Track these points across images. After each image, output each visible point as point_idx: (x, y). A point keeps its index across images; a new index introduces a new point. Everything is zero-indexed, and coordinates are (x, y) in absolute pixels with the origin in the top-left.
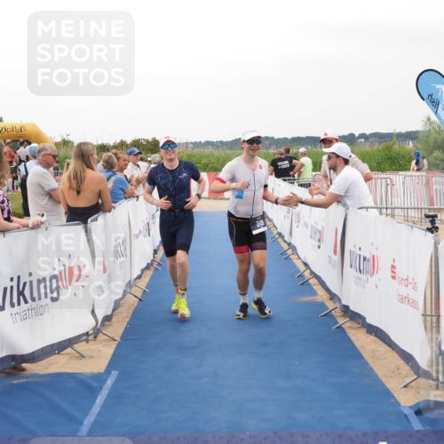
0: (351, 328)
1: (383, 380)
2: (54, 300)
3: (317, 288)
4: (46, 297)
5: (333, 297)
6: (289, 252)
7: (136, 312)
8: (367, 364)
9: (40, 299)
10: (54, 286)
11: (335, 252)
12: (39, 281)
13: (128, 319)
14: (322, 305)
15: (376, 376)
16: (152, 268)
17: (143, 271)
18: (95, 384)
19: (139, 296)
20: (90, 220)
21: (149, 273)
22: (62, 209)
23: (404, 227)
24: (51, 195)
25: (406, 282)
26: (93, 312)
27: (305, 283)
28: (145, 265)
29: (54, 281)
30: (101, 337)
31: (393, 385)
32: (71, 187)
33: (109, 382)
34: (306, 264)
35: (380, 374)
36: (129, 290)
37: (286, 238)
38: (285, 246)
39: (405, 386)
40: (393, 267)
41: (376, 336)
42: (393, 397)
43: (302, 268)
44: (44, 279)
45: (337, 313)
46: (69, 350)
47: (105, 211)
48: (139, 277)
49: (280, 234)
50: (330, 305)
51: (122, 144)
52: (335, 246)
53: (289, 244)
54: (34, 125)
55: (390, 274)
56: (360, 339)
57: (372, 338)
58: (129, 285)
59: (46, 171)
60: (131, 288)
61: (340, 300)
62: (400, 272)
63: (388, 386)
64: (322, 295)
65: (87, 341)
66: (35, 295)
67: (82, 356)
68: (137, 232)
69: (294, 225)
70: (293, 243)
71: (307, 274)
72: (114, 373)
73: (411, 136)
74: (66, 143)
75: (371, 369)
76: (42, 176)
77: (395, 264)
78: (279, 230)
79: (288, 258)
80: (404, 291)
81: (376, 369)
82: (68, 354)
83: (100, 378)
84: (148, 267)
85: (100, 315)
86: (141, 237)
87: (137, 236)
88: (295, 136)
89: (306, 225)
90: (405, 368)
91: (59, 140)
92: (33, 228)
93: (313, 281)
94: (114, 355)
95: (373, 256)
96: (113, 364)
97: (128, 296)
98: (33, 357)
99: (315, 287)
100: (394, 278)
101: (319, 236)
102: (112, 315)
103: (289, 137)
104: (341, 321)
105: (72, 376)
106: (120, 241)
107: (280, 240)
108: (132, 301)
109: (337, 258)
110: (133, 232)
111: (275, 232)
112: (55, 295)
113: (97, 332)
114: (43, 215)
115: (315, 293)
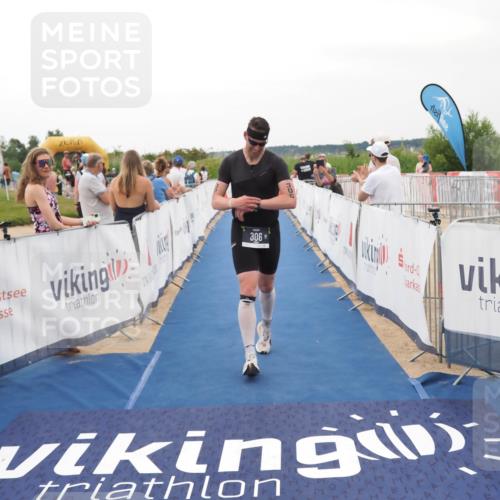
0: (366, 310)
1: (394, 355)
2: (104, 290)
3: (336, 275)
4: (97, 287)
5: (349, 283)
6: (312, 244)
7: (177, 299)
8: (379, 341)
9: (91, 289)
10: (104, 277)
11: (350, 244)
12: (90, 274)
13: (170, 306)
14: (340, 290)
15: (387, 352)
16: (192, 261)
17: (184, 263)
18: (141, 363)
19: (180, 285)
20: (134, 219)
21: (189, 265)
22: (110, 210)
23: (410, 221)
24: (100, 198)
25: (412, 269)
26: (139, 300)
27: (326, 271)
28: (185, 258)
29: (104, 274)
30: (146, 321)
31: (402, 359)
32: (121, 192)
33: (153, 362)
34: (325, 255)
35: (390, 350)
36: (171, 279)
37: (308, 233)
38: (308, 239)
39: (413, 361)
40: (400, 256)
41: (386, 316)
42: (403, 371)
43: (322, 258)
44: (95, 272)
45: (353, 297)
46: (118, 333)
47: (148, 211)
48: (181, 268)
49: (303, 229)
50: (347, 290)
51: (167, 153)
52: (351, 239)
53: (311, 238)
54: (90, 139)
55: (398, 262)
56: (373, 320)
57: (383, 318)
58: (172, 275)
59: (93, 176)
60: (173, 277)
61: (355, 286)
62: (407, 260)
63: (398, 360)
64: (339, 282)
65: (134, 325)
66: (87, 285)
67: (130, 339)
68: (178, 229)
69: (316, 221)
70: (315, 237)
71: (327, 263)
72: (158, 353)
73: (416, 143)
74: (117, 154)
75: (383, 346)
76: (91, 181)
77: (403, 253)
78: (303, 225)
79: (310, 250)
80: (411, 277)
81: (387, 346)
82: (117, 337)
83: (145, 358)
84: (188, 260)
85: (146, 302)
86: (181, 233)
87: (178, 233)
88: (317, 144)
89: (325, 221)
90: (412, 345)
91: (111, 151)
92: (87, 227)
93: (332, 269)
94: (158, 338)
95: (384, 248)
96: (156, 345)
97: (171, 285)
98: (86, 341)
99: (334, 275)
100: (401, 265)
101: (336, 230)
102: (157, 302)
103: (312, 145)
104: (356, 304)
105: (121, 356)
106: (162, 236)
107: (304, 234)
108: (174, 290)
109: (352, 249)
110: (174, 229)
111: (299, 227)
112: (105, 286)
113: (142, 317)
114: (96, 216)
115: (333, 280)
